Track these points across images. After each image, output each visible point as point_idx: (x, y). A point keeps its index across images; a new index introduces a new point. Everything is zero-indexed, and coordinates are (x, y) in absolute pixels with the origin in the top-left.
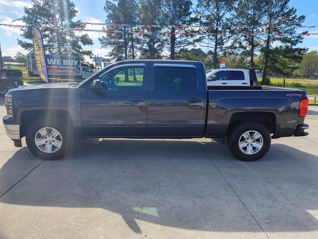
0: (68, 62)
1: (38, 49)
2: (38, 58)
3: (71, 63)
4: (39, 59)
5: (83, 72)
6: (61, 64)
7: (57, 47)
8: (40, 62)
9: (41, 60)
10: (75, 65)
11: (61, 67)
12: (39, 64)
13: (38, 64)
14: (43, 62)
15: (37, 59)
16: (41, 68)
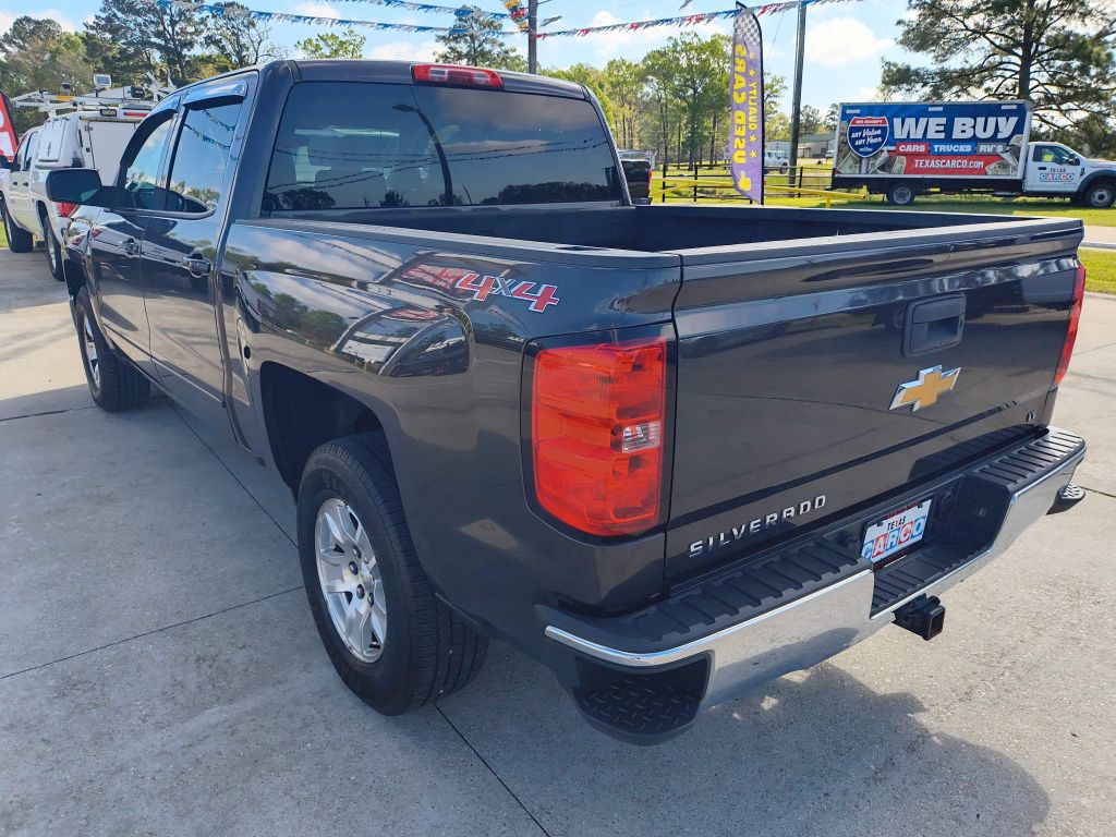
0: (974, 127)
1: (744, 85)
2: (740, 117)
3: (985, 130)
4: (743, 121)
5: (1033, 166)
6: (942, 136)
7: (1018, 69)
8: (743, 133)
9: (748, 122)
10: (1000, 136)
11: (943, 148)
12: (741, 138)
13: (737, 140)
14: (753, 132)
15: (738, 121)
16: (743, 153)
